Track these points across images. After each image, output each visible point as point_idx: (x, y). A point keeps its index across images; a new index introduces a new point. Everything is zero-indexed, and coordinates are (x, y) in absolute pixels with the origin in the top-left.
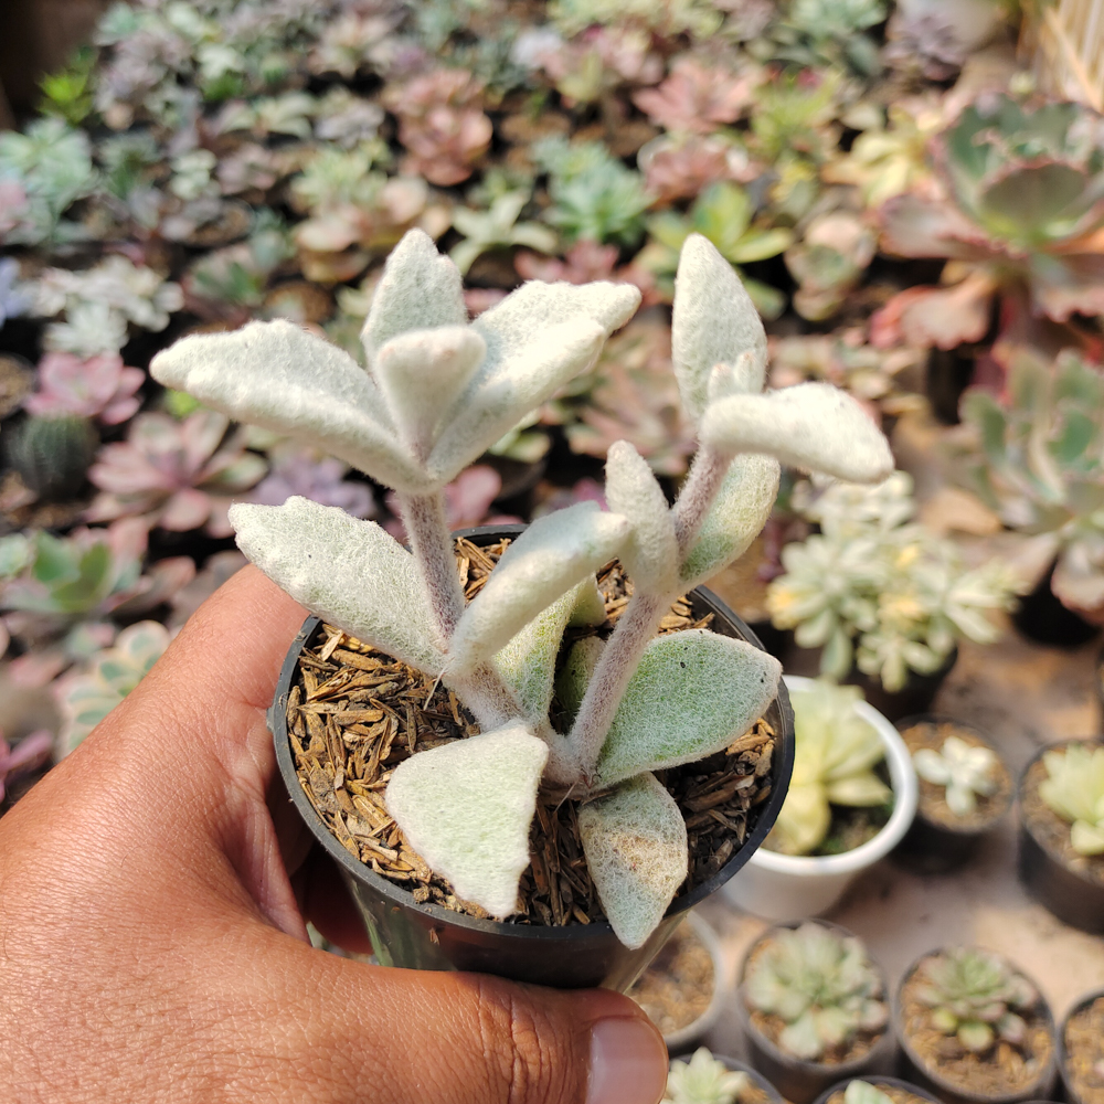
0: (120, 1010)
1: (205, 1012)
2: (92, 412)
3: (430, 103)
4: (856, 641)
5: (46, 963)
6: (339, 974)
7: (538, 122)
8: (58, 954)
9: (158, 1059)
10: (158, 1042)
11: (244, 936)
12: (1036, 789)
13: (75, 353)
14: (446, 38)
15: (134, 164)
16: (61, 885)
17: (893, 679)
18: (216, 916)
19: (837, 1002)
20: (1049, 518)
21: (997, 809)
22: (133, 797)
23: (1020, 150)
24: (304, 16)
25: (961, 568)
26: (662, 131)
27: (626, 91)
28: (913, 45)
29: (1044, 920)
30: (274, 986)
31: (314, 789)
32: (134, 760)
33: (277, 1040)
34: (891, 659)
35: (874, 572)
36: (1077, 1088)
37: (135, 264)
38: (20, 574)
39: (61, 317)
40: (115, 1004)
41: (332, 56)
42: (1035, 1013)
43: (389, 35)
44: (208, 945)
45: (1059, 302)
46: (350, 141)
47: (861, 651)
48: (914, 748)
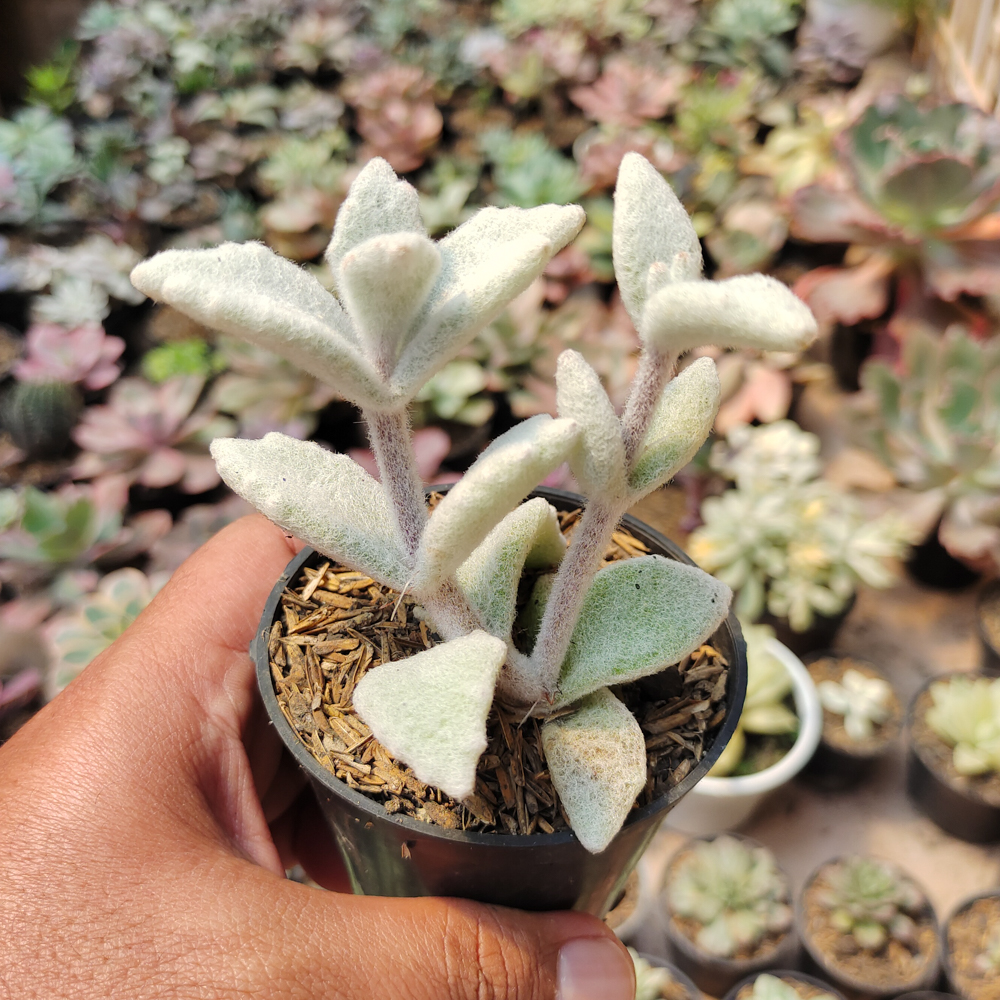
0: (89, 943)
1: (171, 946)
2: (77, 378)
3: (386, 96)
4: (767, 585)
5: (21, 897)
6: (305, 905)
7: (484, 116)
8: (32, 888)
9: (124, 991)
10: (124, 974)
11: (212, 870)
12: (923, 715)
13: (61, 324)
14: (401, 37)
15: (113, 150)
16: (38, 822)
17: (800, 619)
18: (186, 850)
19: (748, 906)
20: (938, 476)
21: (888, 734)
22: (111, 735)
23: (915, 145)
24: (270, 15)
25: (860, 520)
26: (595, 124)
27: (563, 88)
28: (821, 49)
29: (929, 831)
30: (237, 921)
31: (292, 711)
32: (113, 700)
33: (238, 974)
34: (799, 602)
35: (784, 524)
36: (959, 981)
37: (116, 242)
38: (11, 526)
39: (47, 290)
40: (85, 937)
41: (295, 52)
42: (921, 914)
43: (347, 34)
44: (177, 879)
45: (949, 282)
46: (313, 132)
47: (771, 593)
48: (818, 680)
